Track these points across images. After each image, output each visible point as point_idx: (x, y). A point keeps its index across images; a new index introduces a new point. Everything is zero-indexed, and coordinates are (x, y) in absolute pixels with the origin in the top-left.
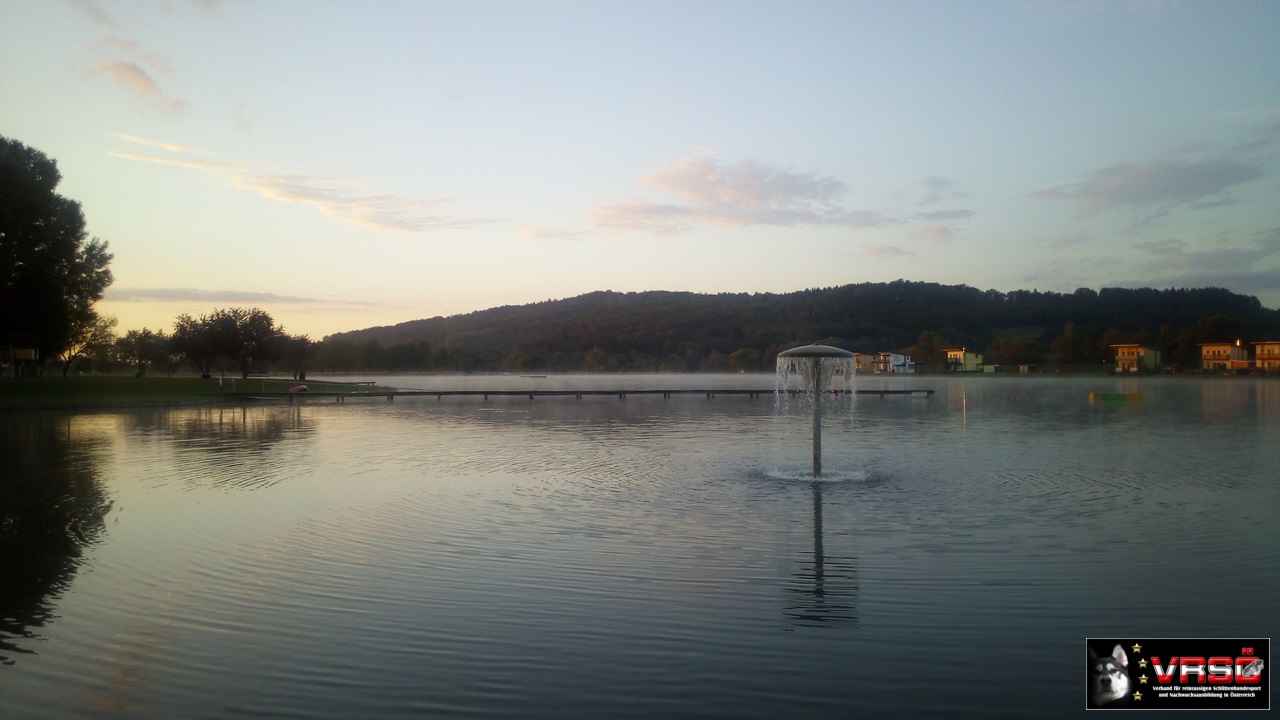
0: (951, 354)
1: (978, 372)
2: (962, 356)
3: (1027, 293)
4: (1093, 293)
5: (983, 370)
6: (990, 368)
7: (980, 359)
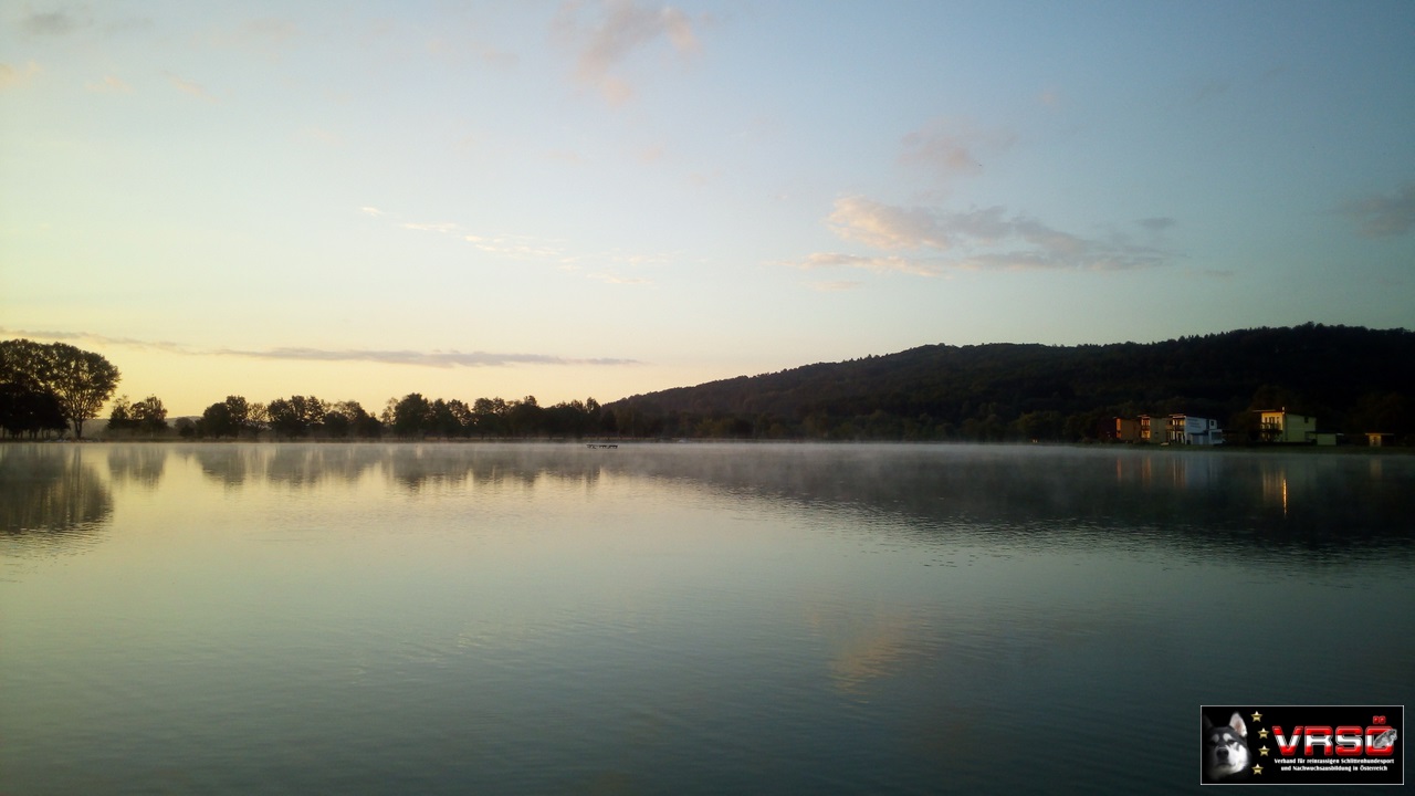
0: (1266, 417)
1: (1307, 445)
2: (1281, 421)
5: (1315, 441)
6: (1328, 439)
7: (1312, 424)
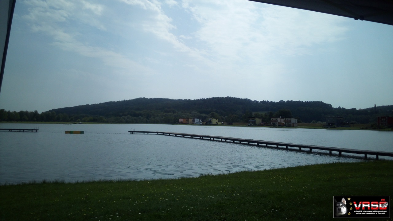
0: (209, 119)
1: (216, 124)
2: (212, 119)
3: (265, 101)
4: (284, 102)
5: (218, 124)
6: (220, 123)
